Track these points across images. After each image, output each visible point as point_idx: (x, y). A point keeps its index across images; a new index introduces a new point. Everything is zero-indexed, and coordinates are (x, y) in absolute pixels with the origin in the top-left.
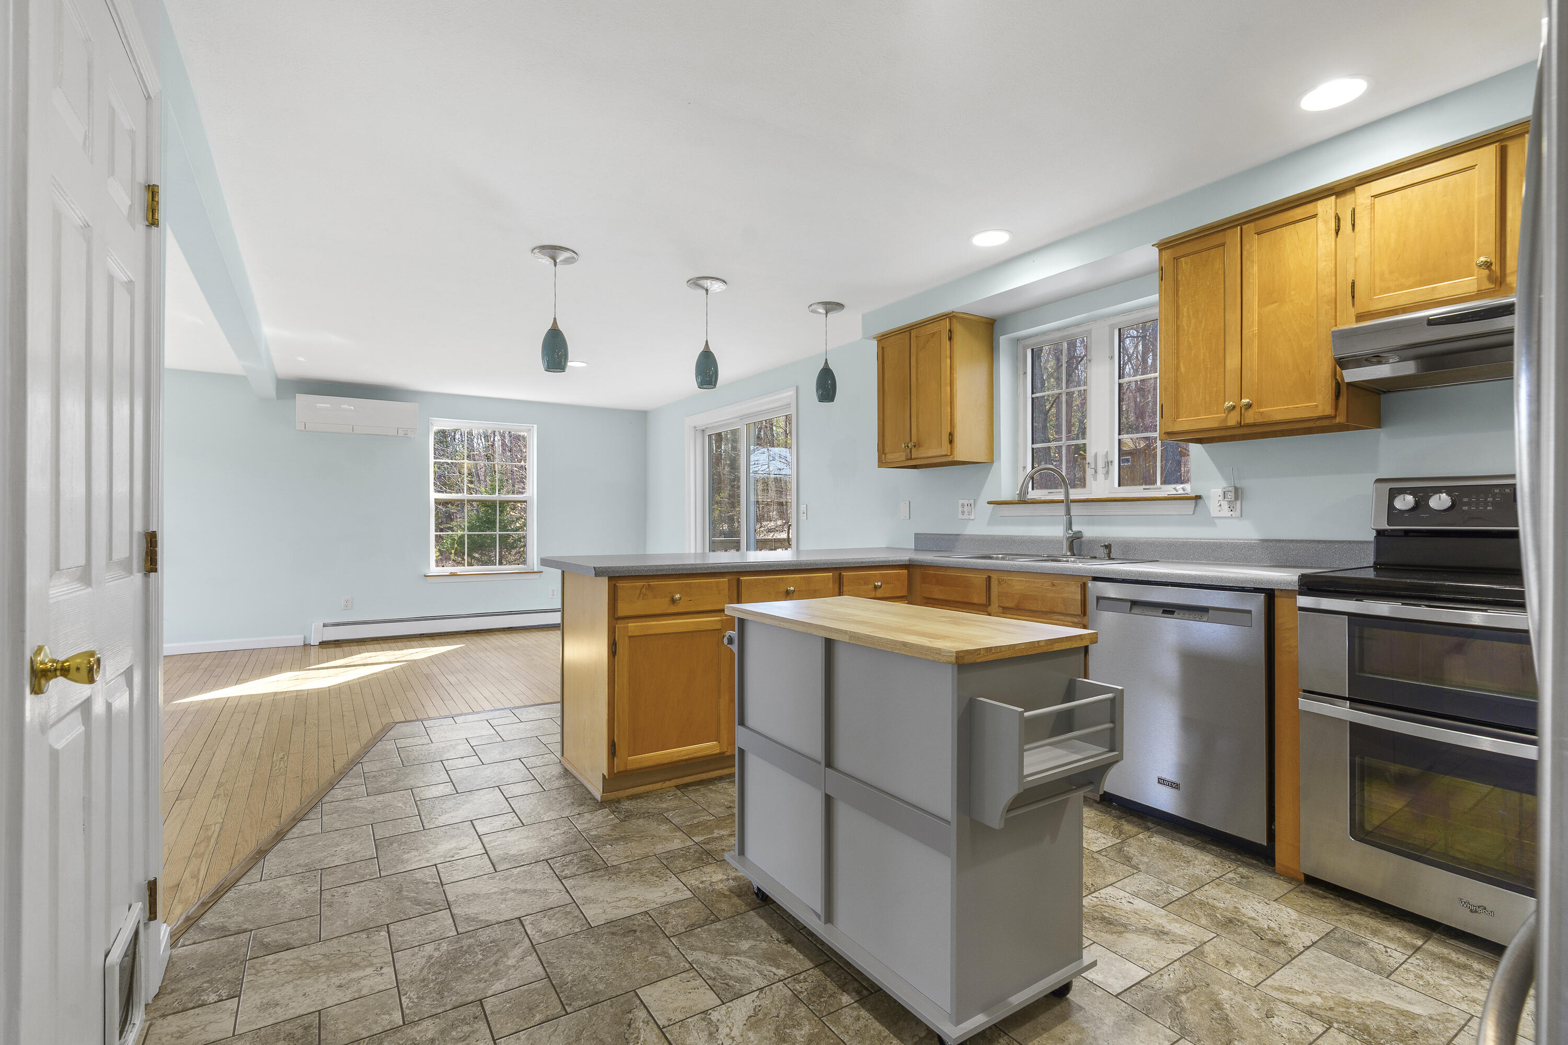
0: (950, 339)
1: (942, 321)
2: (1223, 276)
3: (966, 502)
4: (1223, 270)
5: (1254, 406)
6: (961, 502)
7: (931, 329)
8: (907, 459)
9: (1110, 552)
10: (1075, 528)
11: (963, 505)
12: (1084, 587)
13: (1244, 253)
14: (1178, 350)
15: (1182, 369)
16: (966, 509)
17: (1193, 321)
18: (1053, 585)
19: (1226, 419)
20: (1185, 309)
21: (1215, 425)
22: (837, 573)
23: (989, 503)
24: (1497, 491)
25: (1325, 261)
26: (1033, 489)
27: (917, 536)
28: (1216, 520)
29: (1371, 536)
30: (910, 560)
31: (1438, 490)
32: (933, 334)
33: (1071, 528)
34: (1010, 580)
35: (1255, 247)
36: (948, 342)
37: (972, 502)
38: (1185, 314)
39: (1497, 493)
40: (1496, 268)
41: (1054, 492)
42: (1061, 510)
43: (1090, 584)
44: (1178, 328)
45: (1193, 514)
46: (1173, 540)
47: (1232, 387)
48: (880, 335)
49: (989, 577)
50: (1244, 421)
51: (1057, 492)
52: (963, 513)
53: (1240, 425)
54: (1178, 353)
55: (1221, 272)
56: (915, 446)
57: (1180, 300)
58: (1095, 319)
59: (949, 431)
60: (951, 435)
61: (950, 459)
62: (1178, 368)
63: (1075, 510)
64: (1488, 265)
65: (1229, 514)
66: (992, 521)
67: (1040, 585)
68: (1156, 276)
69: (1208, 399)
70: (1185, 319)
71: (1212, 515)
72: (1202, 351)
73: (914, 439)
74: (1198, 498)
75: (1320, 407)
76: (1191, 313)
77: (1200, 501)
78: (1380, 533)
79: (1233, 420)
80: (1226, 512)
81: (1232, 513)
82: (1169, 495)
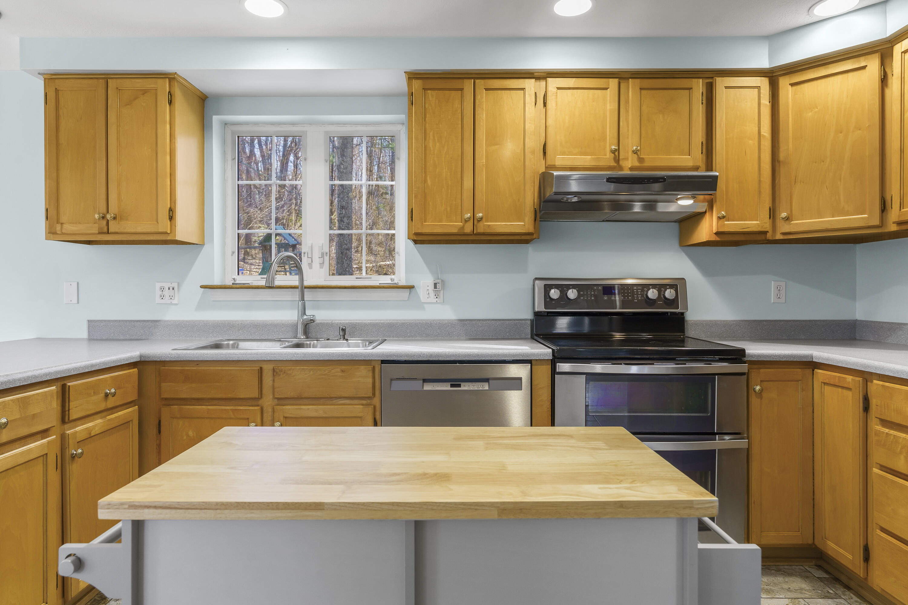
0: (170, 103)
1: (158, 80)
2: (460, 114)
3: (166, 285)
4: (460, 109)
5: (484, 219)
6: (158, 285)
7: (141, 84)
8: (100, 233)
9: (345, 334)
10: (308, 312)
11: (162, 289)
12: (374, 370)
13: (477, 101)
14: (425, 165)
15: (429, 182)
16: (166, 292)
17: (438, 144)
18: (342, 371)
19: (463, 228)
20: (431, 134)
21: (455, 231)
22: (60, 384)
23: (202, 287)
24: (595, 288)
25: (530, 123)
27: (91, 324)
28: (425, 305)
31: (569, 287)
32: (145, 92)
33: (304, 313)
34: (290, 370)
35: (484, 100)
36: (167, 106)
37: (175, 285)
38: (431, 137)
39: (595, 290)
40: (617, 153)
44: (425, 147)
45: (408, 300)
46: (393, 321)
47: (468, 203)
49: (261, 368)
50: (477, 230)
52: (162, 297)
53: (473, 234)
54: (425, 168)
55: (459, 111)
56: (115, 218)
57: (427, 125)
58: (311, 123)
59: (169, 206)
60: (172, 210)
61: (169, 238)
62: (425, 181)
64: (613, 152)
65: (435, 300)
66: (200, 307)
67: (326, 372)
68: (406, 100)
69: (449, 209)
70: (431, 141)
71: (422, 301)
72: (445, 170)
73: (113, 210)
74: (411, 287)
75: (527, 226)
76: (436, 139)
77: (413, 290)
78: (537, 314)
79: (468, 229)
80: (433, 299)
81: (437, 299)
82: (380, 284)
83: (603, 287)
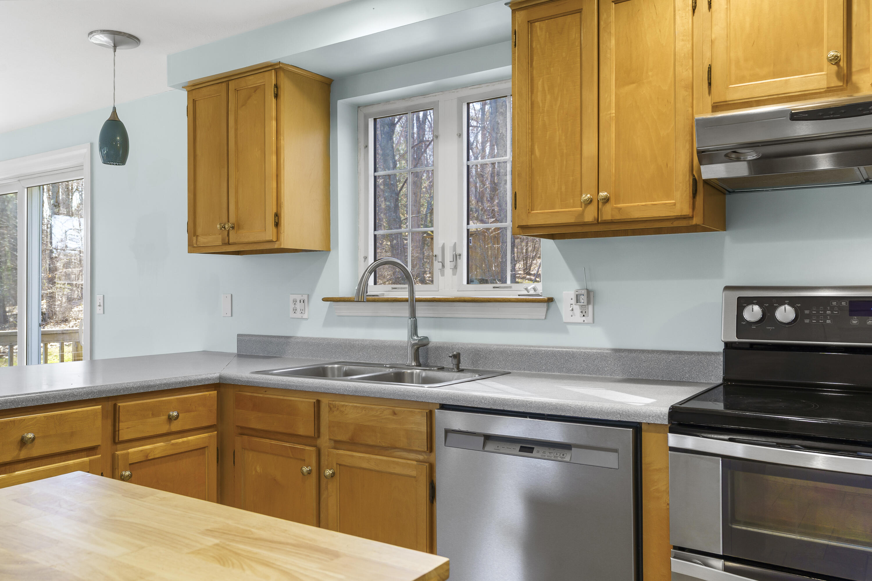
0: (276, 96)
1: (267, 73)
2: (579, 48)
3: (298, 297)
4: (579, 40)
5: (612, 200)
6: (292, 297)
7: (253, 81)
8: (224, 244)
9: (459, 362)
10: (422, 332)
11: (295, 301)
12: (430, 416)
13: (602, 23)
14: (532, 129)
15: (537, 152)
16: (299, 306)
17: (548, 97)
18: (394, 413)
19: (582, 214)
20: (540, 83)
21: (571, 220)
22: (110, 404)
23: (325, 300)
24: (834, 303)
25: (683, 40)
26: (375, 283)
27: (241, 338)
28: (569, 327)
29: (721, 348)
30: (220, 378)
31: (782, 301)
32: (256, 89)
33: (416, 333)
34: (343, 406)
35: (613, 18)
36: (274, 100)
37: (305, 297)
38: (540, 88)
39: (834, 306)
40: (843, 64)
41: (398, 288)
42: (405, 310)
43: (438, 413)
44: (532, 104)
45: (545, 318)
46: (525, 348)
47: (590, 178)
48: (191, 84)
49: (318, 402)
50: (602, 217)
51: (402, 288)
52: (295, 310)
53: (597, 222)
54: (532, 133)
55: (577, 43)
56: (233, 228)
57: (535, 72)
58: (443, 90)
59: (275, 211)
60: (277, 216)
61: (276, 246)
62: (532, 151)
63: (421, 311)
64: (835, 60)
65: (581, 319)
66: (327, 323)
67: (379, 413)
68: (509, 43)
69: (563, 189)
70: (540, 94)
71: (565, 320)
72: (558, 133)
73: (232, 219)
74: (550, 300)
75: (678, 206)
76: (546, 88)
77: (552, 305)
78: (728, 346)
79: (590, 216)
80: (578, 317)
81: (584, 318)
82: (519, 295)
83: (850, 302)
